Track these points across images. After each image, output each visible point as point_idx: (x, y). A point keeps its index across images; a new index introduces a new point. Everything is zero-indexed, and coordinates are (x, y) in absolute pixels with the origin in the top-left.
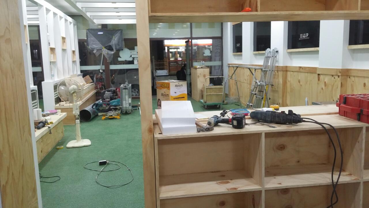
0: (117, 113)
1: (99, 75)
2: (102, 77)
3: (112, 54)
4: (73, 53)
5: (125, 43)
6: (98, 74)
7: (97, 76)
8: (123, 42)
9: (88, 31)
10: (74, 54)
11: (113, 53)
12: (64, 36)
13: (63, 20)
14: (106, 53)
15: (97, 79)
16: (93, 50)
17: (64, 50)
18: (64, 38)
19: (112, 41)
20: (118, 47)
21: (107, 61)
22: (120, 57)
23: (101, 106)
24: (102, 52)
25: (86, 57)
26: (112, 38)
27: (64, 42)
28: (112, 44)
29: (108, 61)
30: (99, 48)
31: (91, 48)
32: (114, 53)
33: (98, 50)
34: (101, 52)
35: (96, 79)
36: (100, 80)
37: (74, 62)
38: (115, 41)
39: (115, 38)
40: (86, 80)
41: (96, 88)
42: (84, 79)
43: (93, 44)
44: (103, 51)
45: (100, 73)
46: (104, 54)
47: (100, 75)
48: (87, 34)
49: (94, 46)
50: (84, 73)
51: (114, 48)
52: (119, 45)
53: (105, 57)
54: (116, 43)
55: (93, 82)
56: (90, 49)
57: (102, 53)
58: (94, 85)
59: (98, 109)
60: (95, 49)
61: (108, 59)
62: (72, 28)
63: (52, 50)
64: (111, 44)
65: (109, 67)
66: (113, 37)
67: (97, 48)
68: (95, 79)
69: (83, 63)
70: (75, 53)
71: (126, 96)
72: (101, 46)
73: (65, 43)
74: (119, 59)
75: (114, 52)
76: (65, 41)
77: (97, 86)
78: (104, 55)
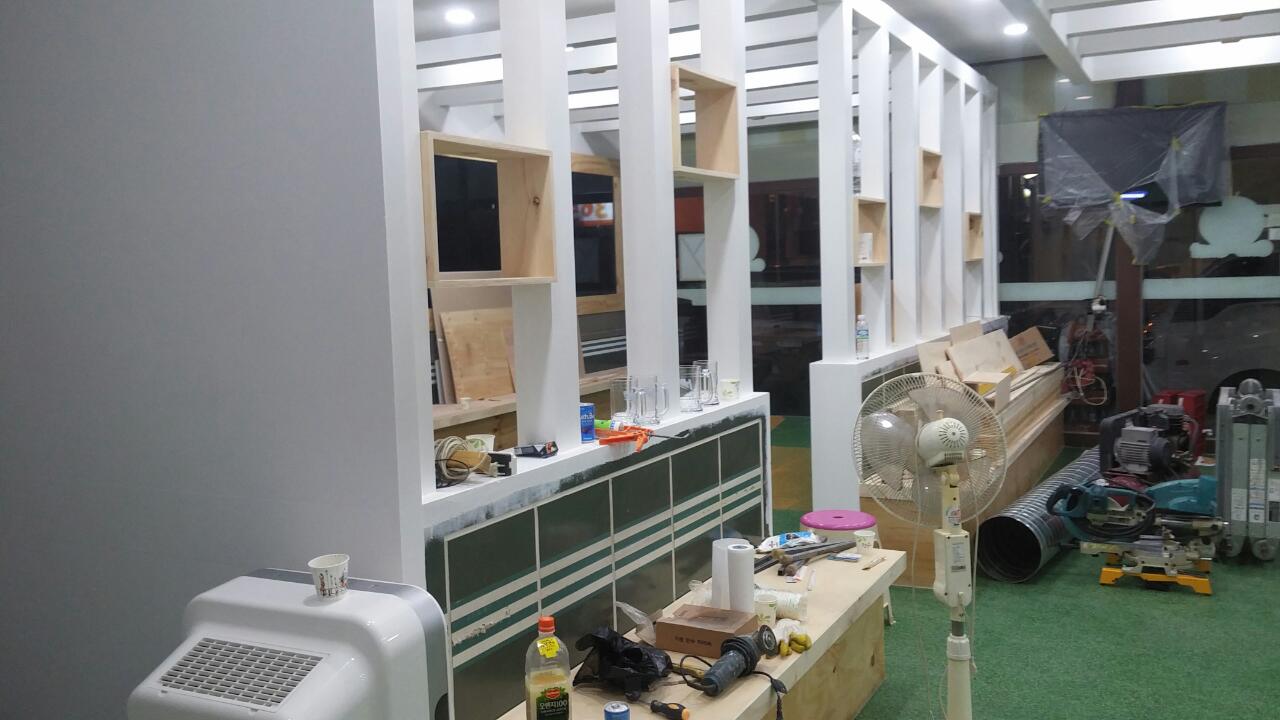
0: (1195, 555)
1: (1085, 324)
2: (1099, 337)
3: (1160, 225)
4: (971, 228)
5: (1235, 169)
6: (1081, 320)
7: (1074, 329)
8: (1227, 167)
9: (1045, 125)
10: (977, 232)
11: (1164, 219)
12: (935, 149)
13: (936, 77)
14: (1128, 224)
15: (1073, 341)
16: (1066, 212)
17: (928, 213)
18: (931, 160)
19: (1164, 162)
20: (1194, 193)
21: (1132, 259)
22: (1205, 242)
23: (1097, 508)
24: (1109, 215)
25: (1026, 241)
26: (1162, 152)
27: (934, 176)
28: (1163, 177)
29: (1134, 262)
30: (1095, 200)
31: (1056, 202)
32: (1170, 223)
33: (1087, 210)
34: (1101, 220)
35: (1067, 345)
36: (1088, 349)
37: (973, 266)
38: (1179, 159)
39: (1182, 145)
40: (1021, 351)
41: (1068, 385)
42: (1012, 344)
43: (1067, 182)
44: (1115, 216)
45: (1091, 319)
46: (1119, 226)
47: (1089, 328)
48: (1041, 136)
49: (1071, 191)
50: (1017, 318)
51: (1173, 195)
52: (1200, 181)
53: (1124, 243)
54: (1185, 173)
55: (1057, 361)
56: (1053, 205)
57: (1108, 222)
58: (1060, 376)
59: (1081, 522)
60: (1075, 206)
61: (1136, 251)
62: (972, 117)
63: (871, 212)
64: (1158, 177)
65: (1138, 289)
66: (1169, 145)
67: (1085, 198)
68: (1064, 343)
69: (1010, 271)
70: (979, 223)
71: (1254, 460)
72: (1108, 188)
73: (935, 182)
74: (1198, 251)
75: (1171, 218)
76: (939, 170)
77: (1074, 379)
78: (1120, 230)
